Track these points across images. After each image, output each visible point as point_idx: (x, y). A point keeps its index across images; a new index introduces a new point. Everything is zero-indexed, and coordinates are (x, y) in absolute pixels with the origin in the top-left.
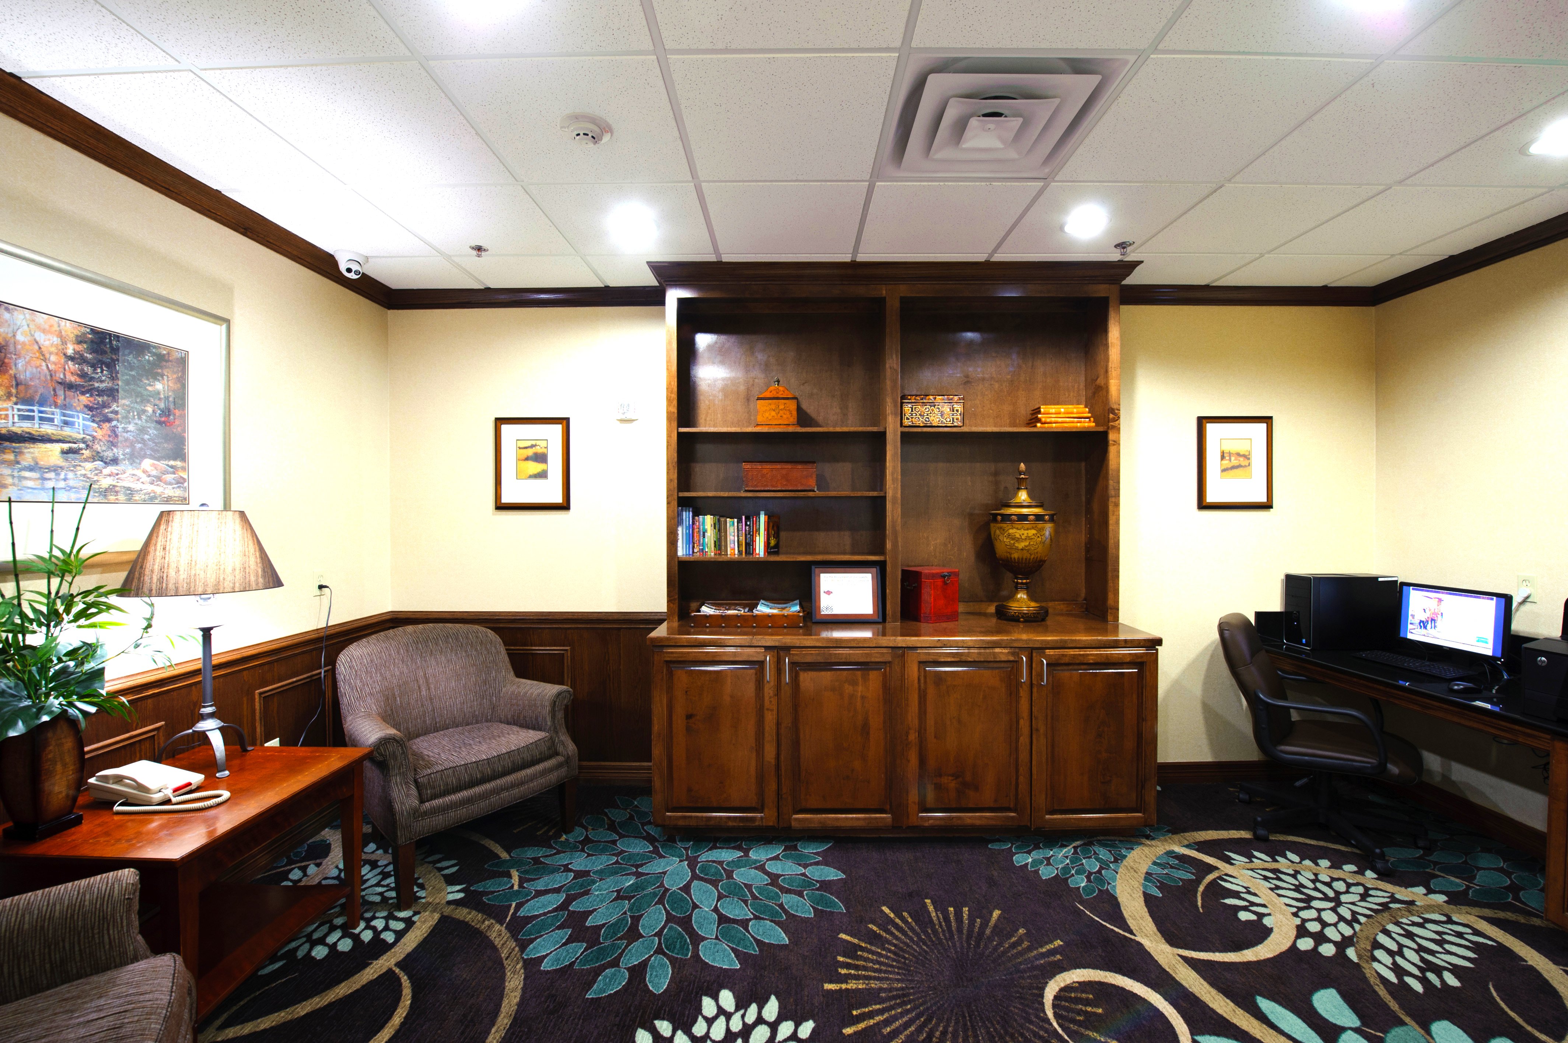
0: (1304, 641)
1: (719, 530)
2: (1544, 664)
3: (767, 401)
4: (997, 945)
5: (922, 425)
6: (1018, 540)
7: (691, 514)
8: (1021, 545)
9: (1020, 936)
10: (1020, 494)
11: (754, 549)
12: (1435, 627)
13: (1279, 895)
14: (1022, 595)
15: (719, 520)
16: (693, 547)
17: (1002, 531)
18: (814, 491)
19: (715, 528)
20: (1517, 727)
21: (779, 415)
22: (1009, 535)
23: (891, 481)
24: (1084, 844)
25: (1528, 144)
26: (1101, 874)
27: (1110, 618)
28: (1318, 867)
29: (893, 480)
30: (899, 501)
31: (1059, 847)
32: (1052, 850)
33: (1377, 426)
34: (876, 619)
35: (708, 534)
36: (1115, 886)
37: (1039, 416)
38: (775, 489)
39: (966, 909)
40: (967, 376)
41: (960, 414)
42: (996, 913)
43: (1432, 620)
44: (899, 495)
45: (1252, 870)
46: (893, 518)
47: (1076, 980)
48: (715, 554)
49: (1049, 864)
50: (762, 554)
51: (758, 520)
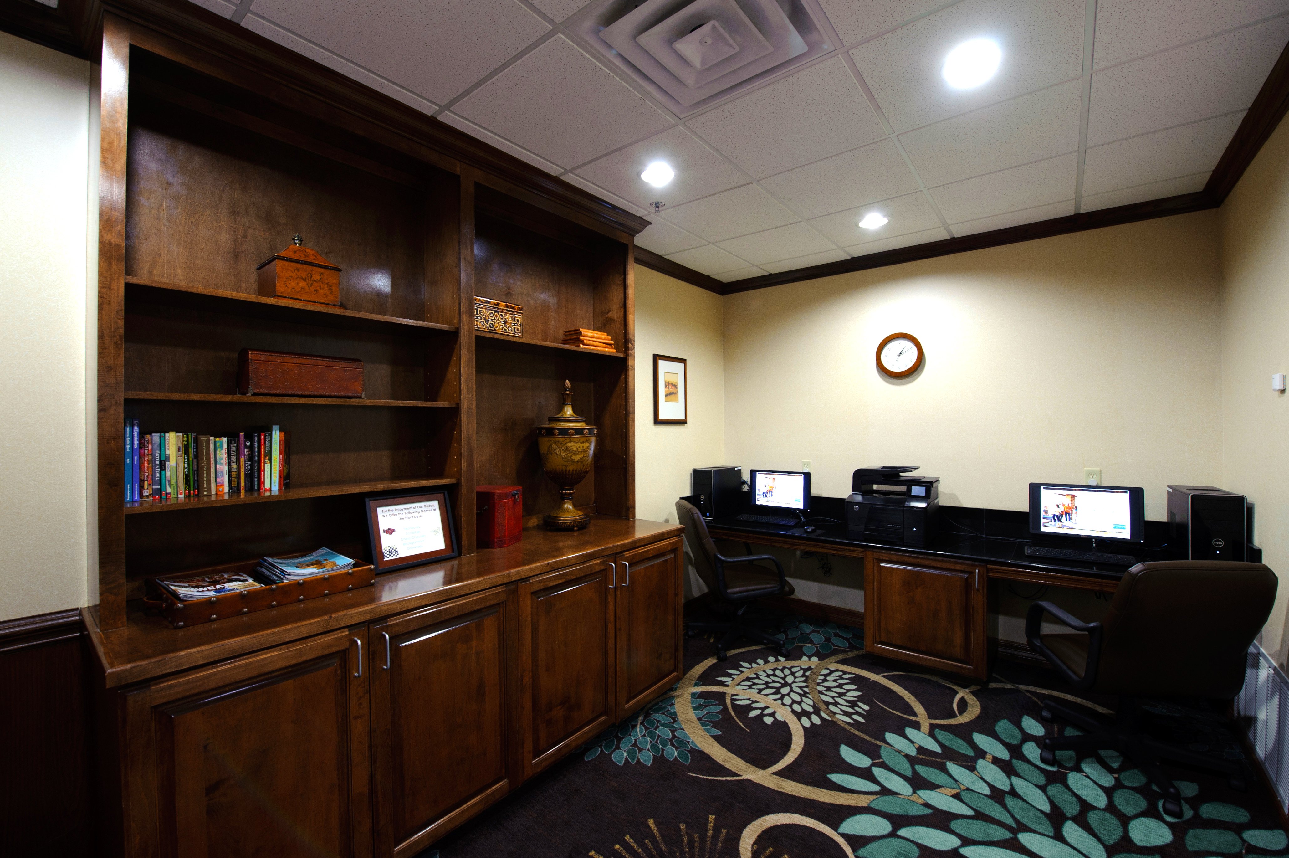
0: (708, 514)
1: (196, 456)
2: (857, 510)
3: (293, 264)
4: (680, 854)
5: (486, 330)
6: (576, 453)
7: (136, 430)
8: (577, 458)
9: (686, 832)
10: (566, 408)
11: (261, 483)
12: (772, 495)
13: (766, 695)
14: (568, 506)
15: (196, 440)
16: (142, 487)
17: (559, 445)
18: (360, 397)
19: (186, 452)
20: (846, 547)
21: (312, 288)
22: (567, 448)
23: (466, 391)
24: (645, 717)
25: (859, 221)
26: (676, 737)
27: (630, 516)
28: (760, 666)
29: (468, 389)
30: (475, 414)
31: (632, 729)
32: (630, 735)
33: (724, 372)
34: (450, 554)
35: (172, 463)
36: (693, 742)
37: (581, 337)
38: (304, 393)
39: (627, 837)
40: (509, 288)
41: (520, 325)
42: (651, 822)
43: (770, 491)
44: (474, 407)
45: (739, 684)
46: (468, 431)
47: (751, 842)
48: (188, 496)
49: (640, 750)
50: (275, 488)
51: (268, 438)
